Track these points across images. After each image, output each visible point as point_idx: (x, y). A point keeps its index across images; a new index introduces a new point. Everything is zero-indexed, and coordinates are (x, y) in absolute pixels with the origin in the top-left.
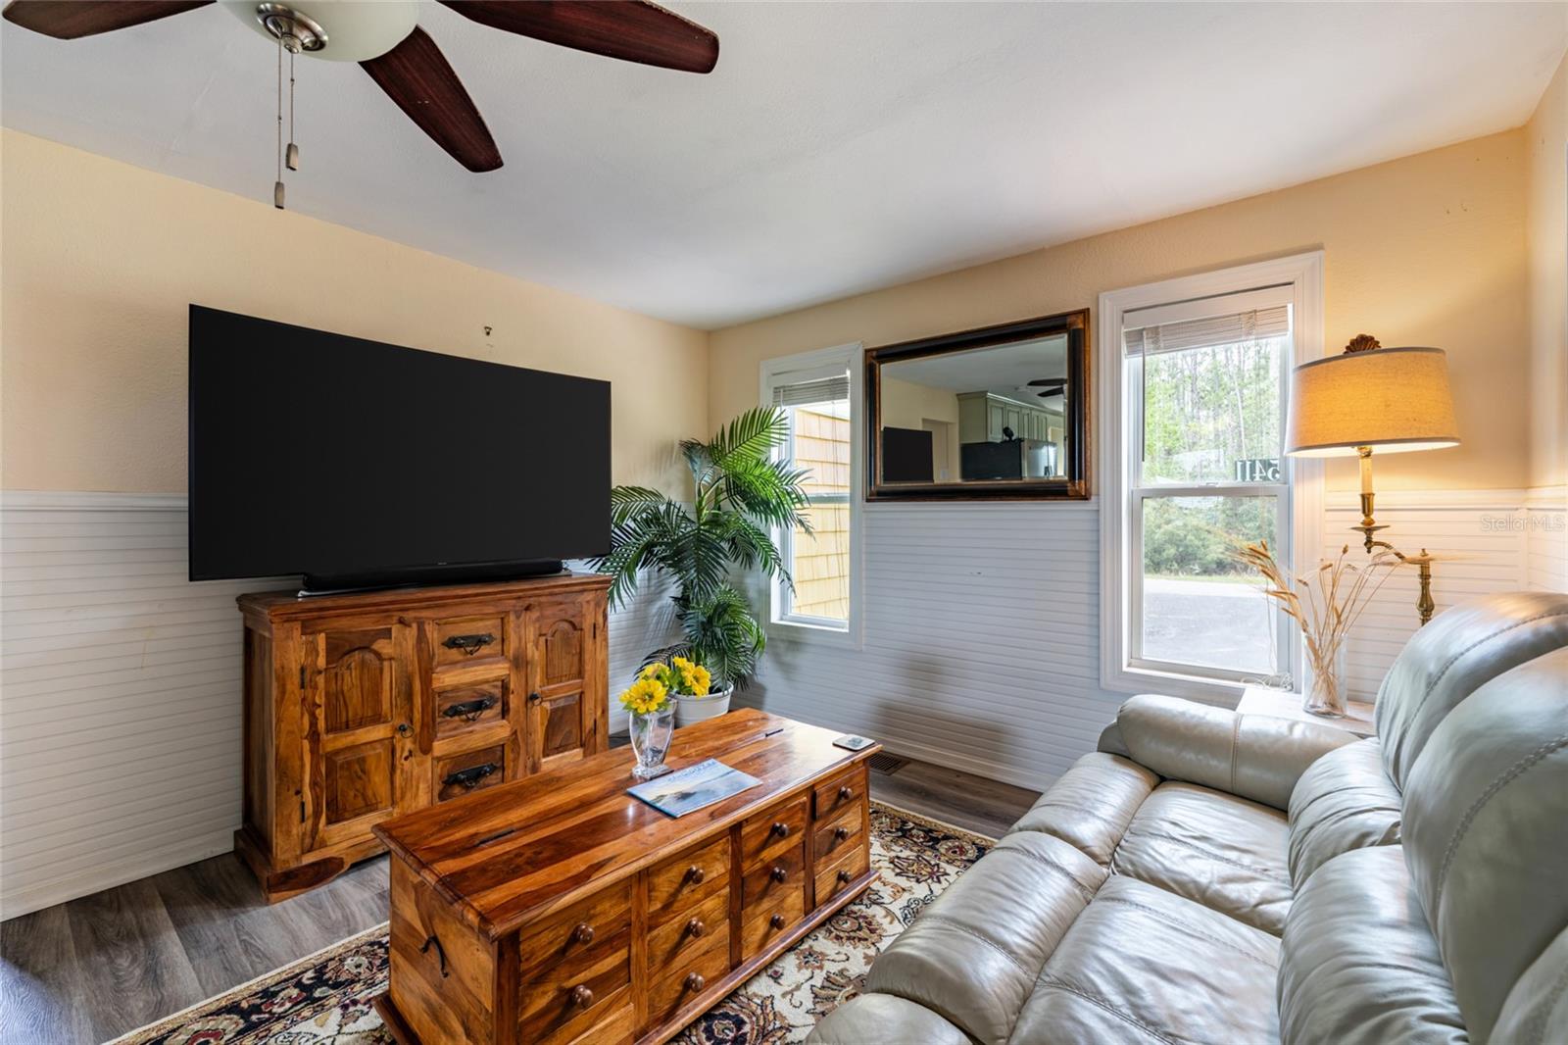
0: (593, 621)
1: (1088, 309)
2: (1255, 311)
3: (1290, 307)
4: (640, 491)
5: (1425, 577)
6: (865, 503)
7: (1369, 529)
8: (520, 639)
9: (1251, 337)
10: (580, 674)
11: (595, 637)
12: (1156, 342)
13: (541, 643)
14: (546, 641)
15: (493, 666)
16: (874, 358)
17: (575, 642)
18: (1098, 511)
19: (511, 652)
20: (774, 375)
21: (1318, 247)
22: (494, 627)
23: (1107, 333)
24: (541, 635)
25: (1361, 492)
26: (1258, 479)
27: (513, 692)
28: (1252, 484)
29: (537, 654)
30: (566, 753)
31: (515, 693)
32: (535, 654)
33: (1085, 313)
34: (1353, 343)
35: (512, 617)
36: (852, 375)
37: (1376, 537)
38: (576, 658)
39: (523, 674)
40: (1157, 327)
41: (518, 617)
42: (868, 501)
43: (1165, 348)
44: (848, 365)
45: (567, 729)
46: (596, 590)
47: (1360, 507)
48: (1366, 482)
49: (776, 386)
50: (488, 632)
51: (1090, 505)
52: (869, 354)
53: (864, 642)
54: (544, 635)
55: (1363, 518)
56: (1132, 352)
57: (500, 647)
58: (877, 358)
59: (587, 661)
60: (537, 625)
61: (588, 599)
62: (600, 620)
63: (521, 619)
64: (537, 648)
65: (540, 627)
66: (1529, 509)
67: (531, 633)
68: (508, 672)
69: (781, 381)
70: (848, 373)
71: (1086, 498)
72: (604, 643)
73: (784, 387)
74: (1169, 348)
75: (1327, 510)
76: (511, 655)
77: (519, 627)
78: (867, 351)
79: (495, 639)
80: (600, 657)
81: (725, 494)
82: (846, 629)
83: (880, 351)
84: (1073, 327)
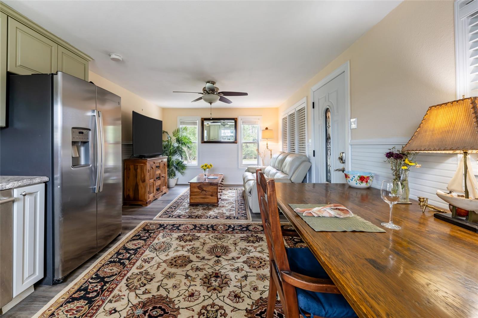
3: (259, 122)
5: (271, 152)
7: (267, 147)
18: (238, 145)
21: (261, 116)
23: (239, 122)
28: (254, 142)
33: (237, 118)
34: (266, 128)
36: (199, 122)
37: (268, 148)
42: (202, 143)
43: (246, 124)
44: (198, 120)
48: (267, 142)
58: (203, 120)
70: (197, 121)
71: (237, 143)
78: (202, 118)
81: (176, 142)
82: (197, 165)
83: (204, 118)
84: (235, 120)
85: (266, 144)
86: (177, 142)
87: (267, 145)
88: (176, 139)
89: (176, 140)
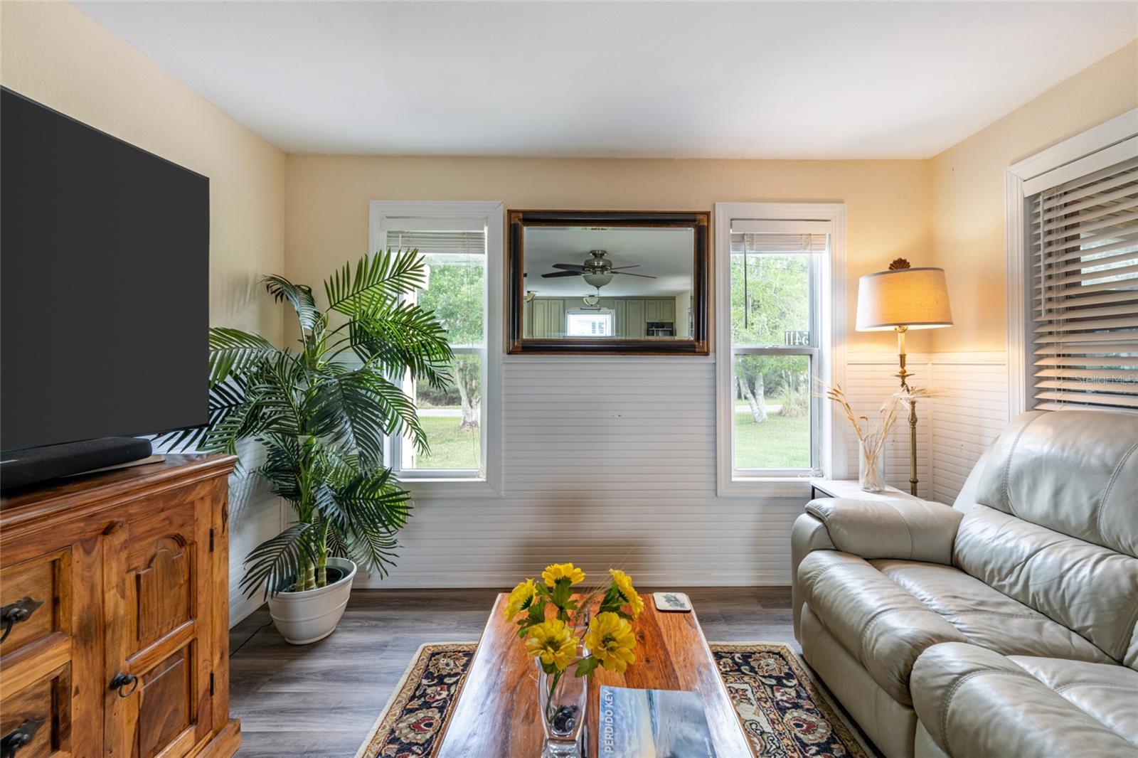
0: (209, 527)
1: (710, 212)
2: (810, 235)
3: (826, 236)
4: (241, 336)
5: (913, 403)
6: (506, 355)
7: (903, 376)
8: (92, 589)
9: (806, 251)
10: (190, 613)
11: (211, 549)
12: (752, 244)
13: (127, 583)
14: (138, 577)
15: (38, 659)
16: (520, 220)
17: (183, 566)
18: (715, 364)
19: (75, 618)
20: (388, 217)
21: (841, 202)
22: (37, 581)
23: (721, 233)
24: (129, 571)
25: (900, 353)
26: (797, 344)
27: (77, 692)
28: (794, 347)
29: (122, 604)
30: (168, 749)
31: (82, 692)
32: (118, 605)
33: (707, 214)
34: (895, 262)
35: (78, 555)
36: (492, 233)
37: (907, 381)
38: (184, 592)
39: (97, 650)
40: (753, 235)
41: (88, 552)
42: (510, 353)
43: (757, 250)
44: (486, 220)
45: (171, 708)
46: (213, 479)
47: (899, 362)
48: (903, 348)
49: (390, 230)
50: (22, 596)
51: (710, 359)
52: (513, 215)
53: (503, 489)
54: (135, 569)
55: (900, 369)
56: (736, 249)
57: (48, 618)
58: (517, 222)
59: (200, 589)
60: (124, 555)
61: (203, 493)
62: (219, 521)
63: (95, 553)
64: (123, 597)
65: (128, 558)
66: (933, 364)
67: (114, 571)
68: (69, 659)
69: (396, 226)
70: (486, 231)
71: (707, 354)
72: (223, 554)
73: (402, 232)
74: (759, 250)
75: (849, 364)
76: (75, 626)
77: (89, 567)
78: (510, 212)
79: (39, 604)
80: (217, 579)
81: (348, 343)
82: (483, 479)
83: (524, 212)
84: (699, 223)
85: (898, 360)
86: (353, 345)
87: (903, 364)
88: (351, 323)
89: (346, 332)
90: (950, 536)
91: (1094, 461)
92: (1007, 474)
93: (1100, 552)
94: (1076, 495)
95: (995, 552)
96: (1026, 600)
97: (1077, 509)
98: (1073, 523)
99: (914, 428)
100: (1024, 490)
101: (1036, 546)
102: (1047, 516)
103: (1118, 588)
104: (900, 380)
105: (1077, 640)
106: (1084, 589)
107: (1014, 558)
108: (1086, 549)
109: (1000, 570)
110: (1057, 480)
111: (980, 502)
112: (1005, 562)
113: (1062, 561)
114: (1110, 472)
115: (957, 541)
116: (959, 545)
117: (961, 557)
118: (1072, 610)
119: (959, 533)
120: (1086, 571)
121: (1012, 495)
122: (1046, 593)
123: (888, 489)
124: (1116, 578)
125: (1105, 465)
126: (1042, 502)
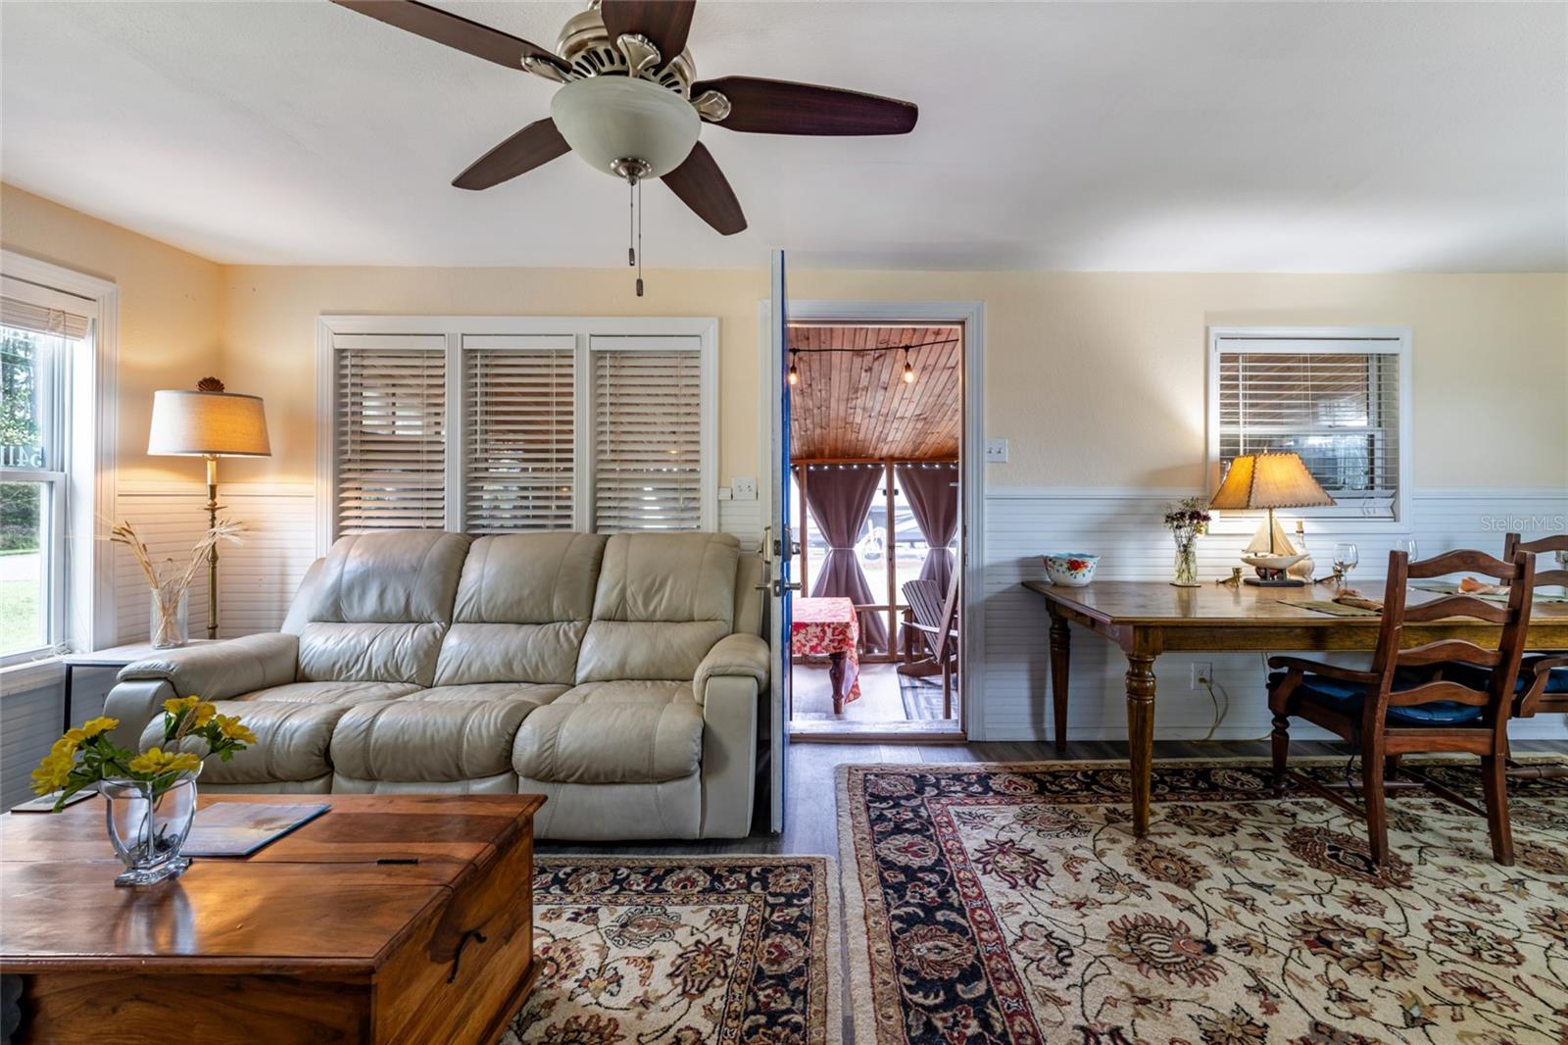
7: (213, 509)
21: (112, 280)
25: (209, 484)
28: (17, 469)
34: (204, 381)
47: (208, 493)
55: (210, 502)
75: (122, 495)
85: (206, 491)
87: (213, 496)
90: (293, 658)
91: (406, 565)
92: (340, 588)
93: (413, 626)
94: (395, 593)
95: (342, 653)
96: (372, 677)
97: (397, 601)
98: (394, 612)
99: (214, 568)
100: (355, 599)
101: (373, 636)
102: (375, 613)
103: (428, 643)
104: (209, 515)
105: (408, 686)
106: (409, 651)
107: (358, 650)
108: (405, 627)
109: (348, 663)
110: (382, 584)
111: (314, 620)
112: (351, 656)
113: (393, 638)
114: (415, 570)
115: (301, 659)
116: (303, 661)
117: (307, 670)
118: (403, 670)
119: (301, 651)
120: (409, 639)
121: (344, 606)
122: (385, 665)
123: (190, 641)
124: (426, 638)
125: (412, 567)
126: (371, 604)
